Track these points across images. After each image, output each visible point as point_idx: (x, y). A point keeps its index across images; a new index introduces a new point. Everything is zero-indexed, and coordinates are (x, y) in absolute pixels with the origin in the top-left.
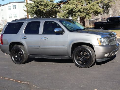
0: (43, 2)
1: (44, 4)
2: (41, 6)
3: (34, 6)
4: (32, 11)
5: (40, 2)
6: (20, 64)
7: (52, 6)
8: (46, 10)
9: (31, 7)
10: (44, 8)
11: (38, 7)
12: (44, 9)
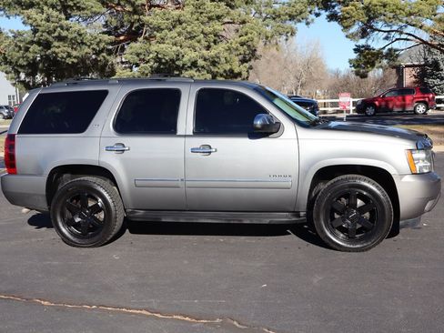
0: (68, 30)
1: (70, 36)
2: (61, 43)
3: (32, 42)
4: (19, 58)
5: (59, 29)
6: (94, 246)
7: (98, 44)
8: (75, 57)
9: (16, 46)
10: (70, 50)
11: (47, 45)
12: (69, 56)
